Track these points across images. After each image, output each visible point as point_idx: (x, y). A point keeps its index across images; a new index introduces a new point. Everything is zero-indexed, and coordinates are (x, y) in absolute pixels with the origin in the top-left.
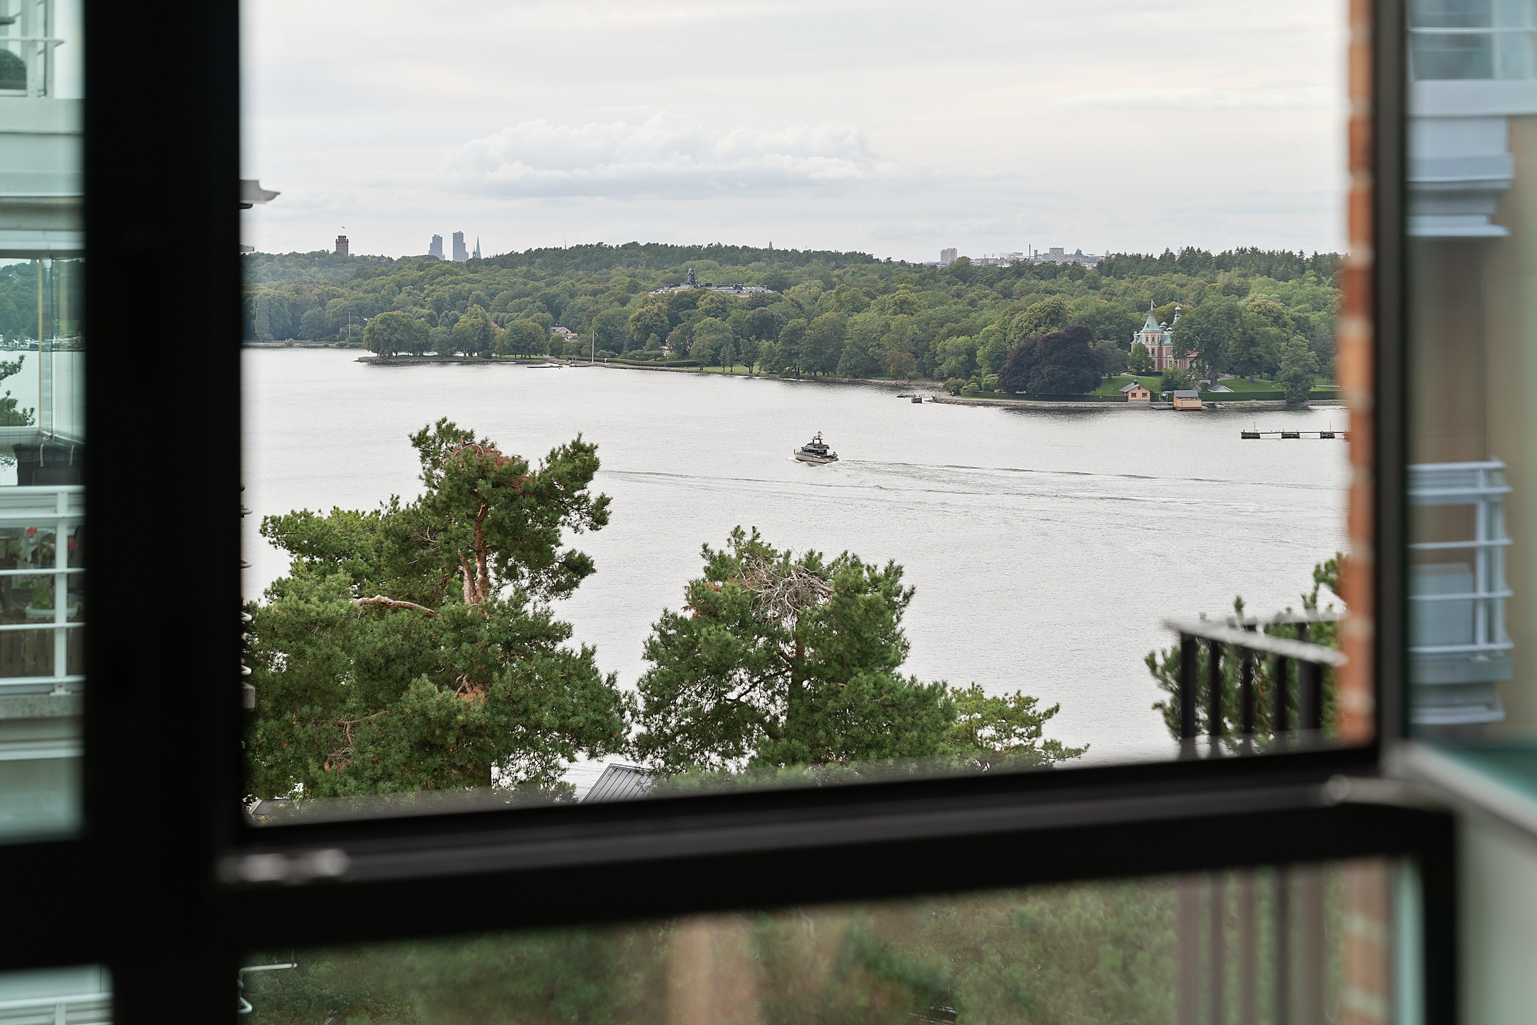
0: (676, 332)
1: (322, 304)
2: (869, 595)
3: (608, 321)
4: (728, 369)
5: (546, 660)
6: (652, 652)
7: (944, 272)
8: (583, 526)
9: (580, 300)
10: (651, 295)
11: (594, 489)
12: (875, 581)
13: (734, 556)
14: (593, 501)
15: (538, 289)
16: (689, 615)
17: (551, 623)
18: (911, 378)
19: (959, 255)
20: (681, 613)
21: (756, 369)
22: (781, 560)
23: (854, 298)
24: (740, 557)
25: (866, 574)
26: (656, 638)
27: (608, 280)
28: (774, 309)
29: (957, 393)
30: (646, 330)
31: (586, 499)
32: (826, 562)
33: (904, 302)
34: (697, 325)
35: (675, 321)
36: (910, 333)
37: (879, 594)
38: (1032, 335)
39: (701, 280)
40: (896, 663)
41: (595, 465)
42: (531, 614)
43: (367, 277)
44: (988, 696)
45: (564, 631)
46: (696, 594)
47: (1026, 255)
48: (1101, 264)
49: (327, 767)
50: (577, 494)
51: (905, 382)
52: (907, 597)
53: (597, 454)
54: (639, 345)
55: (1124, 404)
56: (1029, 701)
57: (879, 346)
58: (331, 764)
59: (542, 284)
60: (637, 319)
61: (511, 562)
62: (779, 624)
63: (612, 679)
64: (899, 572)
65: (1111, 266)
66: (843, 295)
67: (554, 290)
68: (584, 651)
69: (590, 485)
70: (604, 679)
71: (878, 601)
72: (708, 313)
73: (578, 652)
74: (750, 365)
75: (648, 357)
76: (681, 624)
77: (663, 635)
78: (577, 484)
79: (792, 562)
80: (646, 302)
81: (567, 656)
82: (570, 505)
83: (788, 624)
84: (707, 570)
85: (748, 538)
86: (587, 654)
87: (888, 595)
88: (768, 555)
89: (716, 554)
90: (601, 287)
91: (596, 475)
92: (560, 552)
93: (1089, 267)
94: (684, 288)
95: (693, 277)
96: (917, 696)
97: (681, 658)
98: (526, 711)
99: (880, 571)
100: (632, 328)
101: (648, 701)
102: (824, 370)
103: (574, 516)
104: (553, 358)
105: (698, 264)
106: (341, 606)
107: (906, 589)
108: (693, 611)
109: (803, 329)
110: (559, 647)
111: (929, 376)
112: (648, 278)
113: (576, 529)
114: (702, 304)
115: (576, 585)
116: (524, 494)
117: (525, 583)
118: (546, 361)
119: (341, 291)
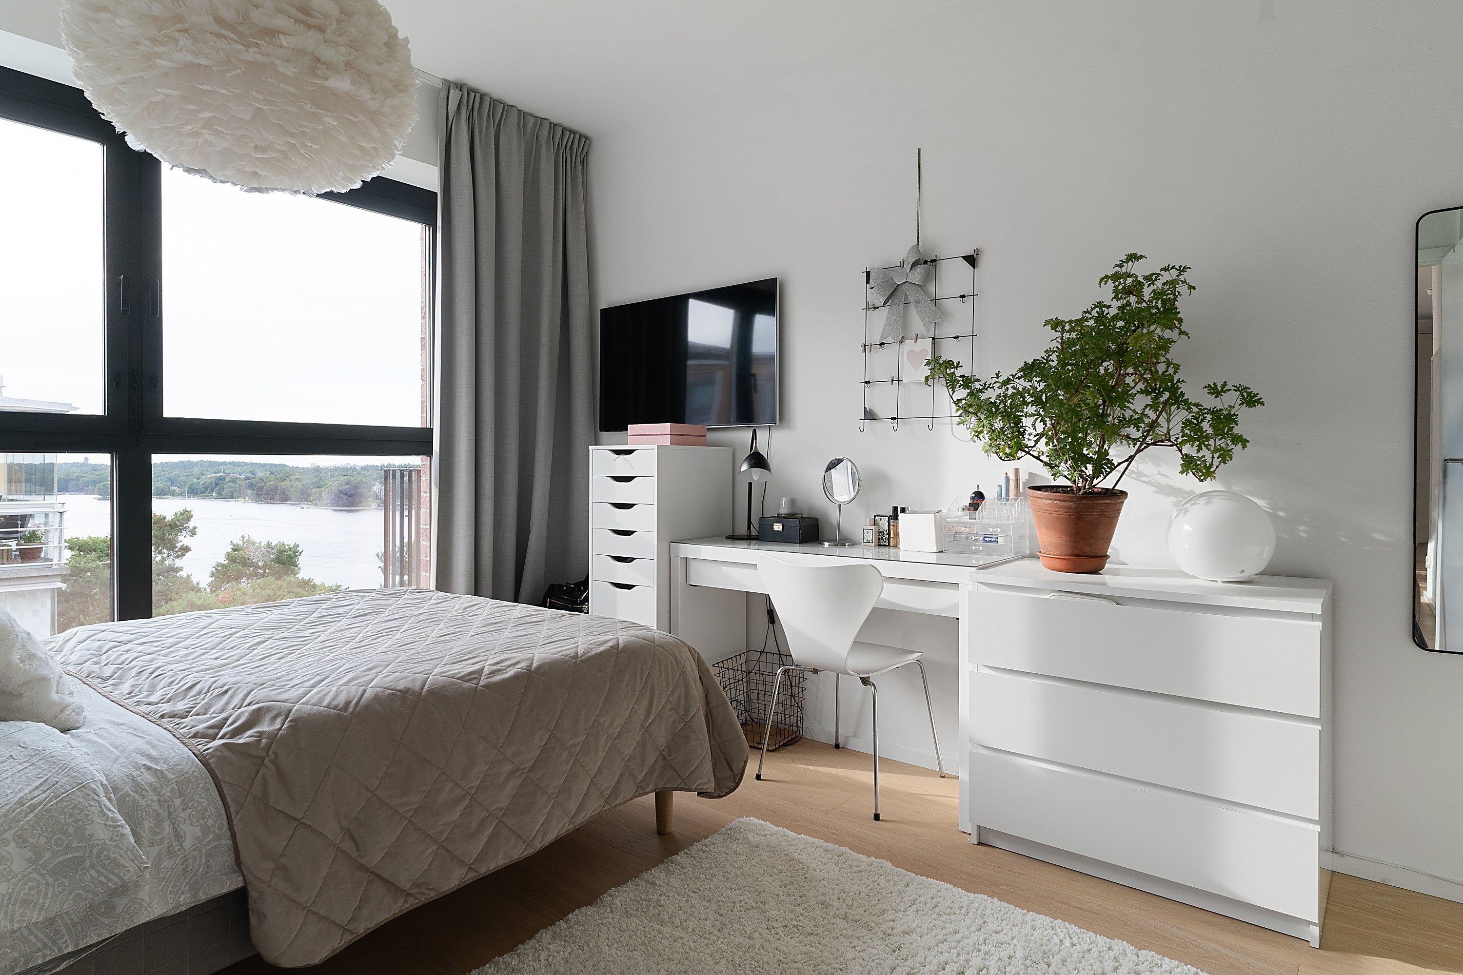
0: (218, 488)
1: (78, 480)
2: (288, 553)
3: (191, 485)
4: (237, 499)
5: (174, 579)
6: (213, 575)
7: (311, 470)
8: (187, 536)
9: (182, 478)
10: (208, 476)
11: (191, 524)
12: (290, 549)
13: (242, 544)
14: (191, 528)
15: (165, 475)
16: (226, 562)
17: (175, 567)
18: (300, 501)
19: (316, 465)
20: (223, 562)
21: (246, 499)
22: (258, 545)
23: (281, 478)
24: (244, 544)
25: (287, 547)
26: (214, 570)
27: (192, 472)
28: (253, 481)
29: (316, 506)
30: (206, 488)
31: (189, 527)
32: (273, 545)
33: (298, 478)
34: (225, 486)
35: (217, 484)
36: (300, 487)
37: (292, 553)
38: (340, 488)
39: (227, 472)
40: (297, 573)
41: (192, 516)
42: (167, 565)
43: (96, 471)
44: (326, 586)
45: (181, 569)
46: (229, 556)
47: (338, 465)
48: (362, 467)
49: (87, 618)
50: (185, 526)
51: (298, 503)
52: (300, 553)
53: (192, 513)
54: (204, 492)
55: (369, 508)
56: (340, 586)
57: (290, 492)
58: (89, 617)
59: (167, 473)
60: (204, 484)
61: (160, 549)
62: (257, 564)
63: (198, 584)
64: (298, 546)
65: (365, 468)
66: (277, 477)
67: (172, 475)
68: (188, 575)
69: (190, 523)
70: (195, 583)
71: (291, 554)
72: (229, 482)
73: (185, 576)
74: (244, 498)
75: (207, 496)
76: (223, 566)
77: (216, 569)
78: (185, 522)
79: (262, 545)
80: (207, 478)
81: (181, 577)
82: (183, 529)
83: (260, 564)
84: (232, 549)
85: (246, 538)
86: (189, 577)
87: (294, 552)
88: (254, 543)
89: (235, 544)
90: (190, 474)
91: (192, 519)
92: (179, 545)
93: (358, 468)
94: (221, 474)
95: (224, 471)
96: (304, 582)
97: (223, 576)
98: (166, 595)
99: (292, 546)
100: (201, 487)
101: (211, 590)
102: (270, 499)
103: (184, 533)
104: (171, 497)
105: (226, 467)
106: (94, 564)
107: (300, 551)
108: (227, 561)
109: (263, 487)
110: (178, 574)
111: (306, 501)
112: (207, 471)
113: (185, 537)
114: (227, 479)
115: (184, 555)
116: (165, 526)
117: (165, 555)
118: (168, 498)
119: (86, 475)
